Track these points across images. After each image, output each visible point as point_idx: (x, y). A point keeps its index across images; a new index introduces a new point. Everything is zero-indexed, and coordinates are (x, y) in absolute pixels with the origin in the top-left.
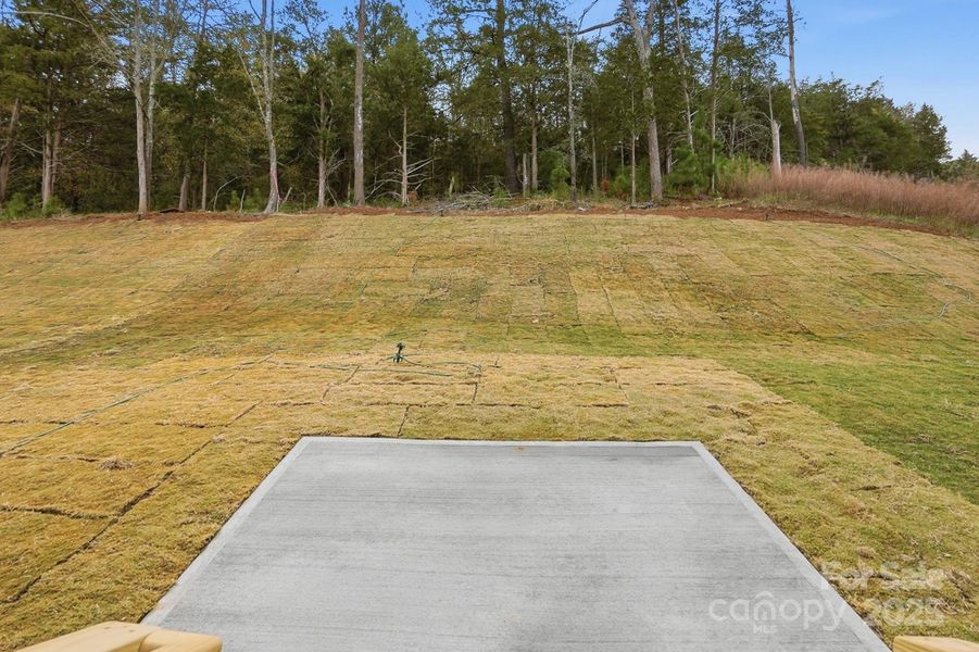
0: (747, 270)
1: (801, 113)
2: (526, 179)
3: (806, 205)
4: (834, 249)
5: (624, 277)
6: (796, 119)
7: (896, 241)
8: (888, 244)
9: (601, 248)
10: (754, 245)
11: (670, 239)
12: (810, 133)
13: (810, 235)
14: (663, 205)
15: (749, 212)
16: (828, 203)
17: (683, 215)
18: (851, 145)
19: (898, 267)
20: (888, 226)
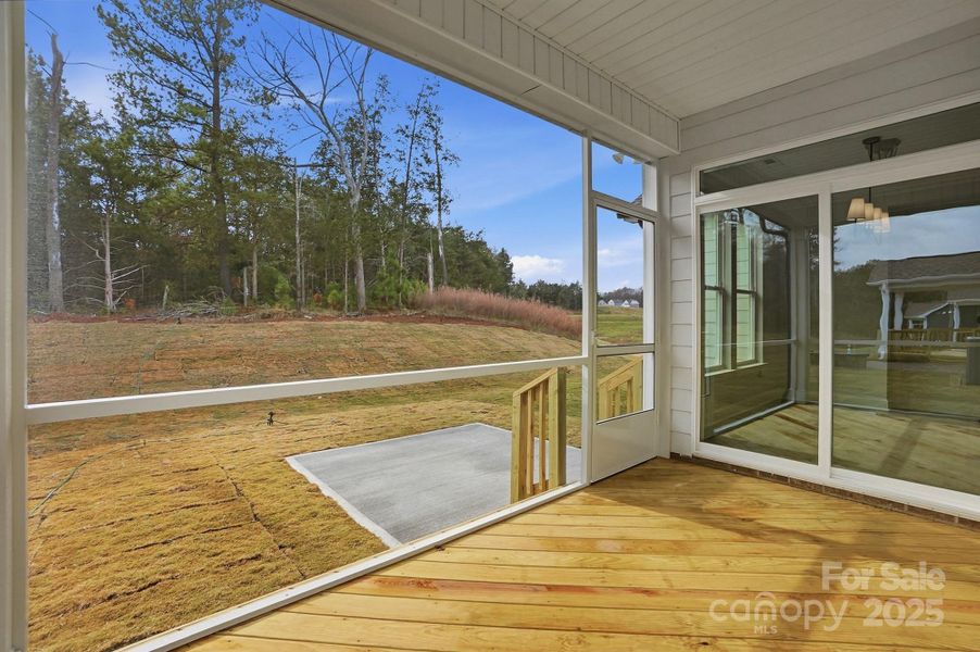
0: (439, 355)
1: (445, 250)
2: (247, 290)
3: (461, 314)
4: (481, 340)
5: (366, 364)
6: (441, 253)
7: (509, 334)
8: (506, 336)
9: (342, 345)
10: (439, 339)
11: (388, 337)
12: (448, 263)
13: (468, 332)
14: (368, 314)
15: (428, 319)
16: (472, 312)
17: (389, 320)
18: (467, 272)
19: (511, 348)
20: (503, 326)
